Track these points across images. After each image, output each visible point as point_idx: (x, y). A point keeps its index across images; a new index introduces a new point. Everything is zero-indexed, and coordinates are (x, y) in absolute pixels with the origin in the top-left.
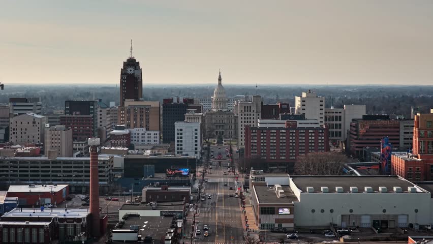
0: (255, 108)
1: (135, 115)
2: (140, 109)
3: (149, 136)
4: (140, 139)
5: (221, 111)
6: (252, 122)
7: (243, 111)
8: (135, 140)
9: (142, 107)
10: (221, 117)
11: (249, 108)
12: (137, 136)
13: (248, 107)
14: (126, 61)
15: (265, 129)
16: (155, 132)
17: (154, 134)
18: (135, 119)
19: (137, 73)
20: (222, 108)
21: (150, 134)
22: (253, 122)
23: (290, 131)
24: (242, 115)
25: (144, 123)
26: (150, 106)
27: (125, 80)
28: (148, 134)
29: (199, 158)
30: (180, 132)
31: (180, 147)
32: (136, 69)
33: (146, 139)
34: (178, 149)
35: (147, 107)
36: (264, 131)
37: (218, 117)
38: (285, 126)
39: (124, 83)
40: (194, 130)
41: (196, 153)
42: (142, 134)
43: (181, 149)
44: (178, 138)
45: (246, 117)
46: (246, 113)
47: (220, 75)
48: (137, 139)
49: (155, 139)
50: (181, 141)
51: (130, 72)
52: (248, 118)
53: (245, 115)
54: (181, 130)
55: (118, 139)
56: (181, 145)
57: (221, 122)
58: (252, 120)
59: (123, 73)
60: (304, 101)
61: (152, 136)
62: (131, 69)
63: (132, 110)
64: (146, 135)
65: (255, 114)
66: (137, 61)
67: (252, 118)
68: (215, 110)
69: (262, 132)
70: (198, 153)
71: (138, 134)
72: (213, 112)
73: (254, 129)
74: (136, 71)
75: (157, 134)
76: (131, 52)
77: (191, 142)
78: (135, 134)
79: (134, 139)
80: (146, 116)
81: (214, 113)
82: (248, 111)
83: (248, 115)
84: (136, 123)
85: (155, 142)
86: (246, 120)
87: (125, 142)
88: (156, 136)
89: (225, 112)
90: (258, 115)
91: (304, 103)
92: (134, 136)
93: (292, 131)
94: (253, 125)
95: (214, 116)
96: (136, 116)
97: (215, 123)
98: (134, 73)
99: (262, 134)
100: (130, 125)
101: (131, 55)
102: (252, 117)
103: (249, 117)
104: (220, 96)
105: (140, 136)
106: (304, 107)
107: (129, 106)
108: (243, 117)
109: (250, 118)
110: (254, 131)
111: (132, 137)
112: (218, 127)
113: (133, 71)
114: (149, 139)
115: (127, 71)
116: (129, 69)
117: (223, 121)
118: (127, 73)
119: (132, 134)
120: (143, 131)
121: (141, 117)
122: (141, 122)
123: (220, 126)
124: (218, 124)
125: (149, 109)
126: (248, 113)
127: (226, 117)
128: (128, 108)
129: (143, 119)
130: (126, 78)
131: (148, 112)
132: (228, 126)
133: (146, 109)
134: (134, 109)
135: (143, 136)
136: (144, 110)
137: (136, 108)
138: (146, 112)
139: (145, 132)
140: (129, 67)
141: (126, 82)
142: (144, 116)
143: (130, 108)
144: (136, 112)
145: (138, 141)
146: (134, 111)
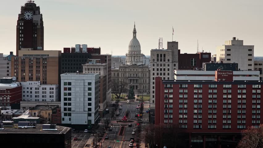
0: (171, 56)
1: (31, 67)
2: (37, 58)
3: (44, 91)
4: (34, 94)
5: (136, 64)
6: (166, 74)
7: (156, 61)
8: (28, 96)
9: (38, 57)
10: (135, 70)
11: (163, 56)
12: (29, 90)
13: (161, 55)
14: (24, 5)
15: (185, 82)
16: (52, 86)
17: (50, 89)
18: (31, 71)
19: (36, 18)
20: (137, 62)
21: (45, 89)
22: (168, 74)
23: (224, 86)
24: (154, 65)
25: (41, 75)
26: (48, 55)
27: (22, 26)
28: (43, 89)
29: (93, 122)
30: (68, 86)
31: (67, 107)
32: (34, 14)
33: (41, 94)
34: (65, 109)
35: (44, 57)
36: (184, 86)
37: (132, 70)
38: (215, 79)
39: (21, 30)
40: (87, 84)
41: (90, 115)
42: (36, 89)
43: (70, 109)
44: (65, 94)
45: (159, 67)
46: (159, 63)
47: (135, 28)
48: (29, 94)
49: (52, 95)
50: (70, 99)
51: (27, 17)
52: (161, 70)
53: (158, 65)
54: (70, 84)
55: (3, 95)
56: (70, 104)
57: (135, 76)
58: (167, 72)
59: (21, 19)
60: (229, 50)
61: (48, 91)
62: (28, 14)
63: (27, 61)
64: (41, 90)
65: (170, 65)
66: (37, 6)
67: (166, 70)
68: (129, 64)
69: (181, 88)
70: (93, 115)
71: (31, 89)
72: (127, 65)
73: (169, 83)
74: (34, 16)
75: (53, 89)
77: (82, 100)
78: (28, 88)
79: (26, 94)
80: (43, 67)
81: (128, 67)
82: (161, 61)
83: (161, 66)
84: (32, 75)
85: (52, 98)
86: (159, 72)
87: (8, 98)
88: (52, 91)
89: (140, 65)
90: (175, 65)
91: (229, 52)
92: (26, 90)
93: (227, 86)
94: (168, 78)
95: (127, 70)
97: (129, 77)
98: (32, 19)
99: (181, 91)
100: (24, 78)
102: (167, 68)
103: (163, 67)
104: (134, 50)
105: (34, 90)
106: (229, 57)
107: (24, 55)
108: (156, 67)
109: (164, 70)
110: (168, 86)
111: (24, 92)
112: (132, 81)
113: (32, 16)
114: (44, 94)
115: (25, 16)
116: (26, 14)
117: (137, 75)
118: (24, 19)
119: (24, 88)
120: (37, 85)
121: (37, 68)
122: (37, 74)
123: (134, 80)
124: (132, 77)
125: (46, 59)
126: (161, 63)
127: (140, 70)
128: (22, 58)
129: (39, 71)
130: (23, 25)
131: (46, 62)
132: (143, 80)
133: (44, 59)
134: (30, 59)
135: (37, 91)
136: (41, 60)
137: (32, 58)
138: (44, 62)
139: (39, 86)
140: (27, 12)
141: (23, 28)
142: (41, 68)
143: (24, 58)
144: (32, 62)
145: (31, 96)
146: (29, 62)
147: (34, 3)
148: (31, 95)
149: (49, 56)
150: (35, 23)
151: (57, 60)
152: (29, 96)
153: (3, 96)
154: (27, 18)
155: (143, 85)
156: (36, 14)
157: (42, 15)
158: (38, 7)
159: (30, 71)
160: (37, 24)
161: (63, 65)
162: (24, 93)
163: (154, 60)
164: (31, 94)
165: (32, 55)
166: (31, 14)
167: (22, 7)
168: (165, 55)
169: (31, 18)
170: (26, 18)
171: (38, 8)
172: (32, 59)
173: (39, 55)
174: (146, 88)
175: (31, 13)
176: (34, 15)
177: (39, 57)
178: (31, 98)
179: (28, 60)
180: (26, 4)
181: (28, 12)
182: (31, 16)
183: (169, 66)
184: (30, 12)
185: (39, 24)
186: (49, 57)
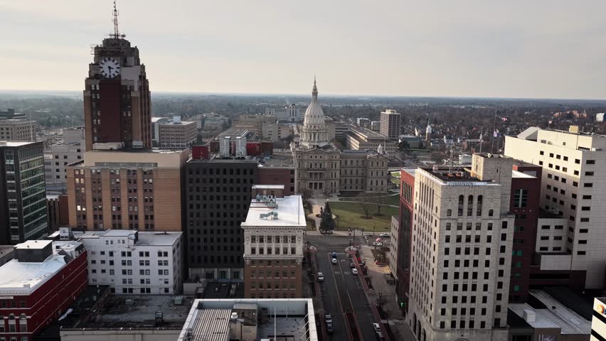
0: (499, 202)
1: (116, 190)
2: (129, 172)
3: (144, 258)
4: (118, 267)
5: (317, 146)
6: (483, 251)
7: (455, 214)
8: (103, 271)
9: (132, 169)
10: (318, 157)
11: (475, 201)
12: (107, 258)
13: (471, 198)
16: (163, 249)
17: (160, 254)
18: (116, 201)
19: (129, 75)
20: (319, 142)
21: (147, 254)
22: (488, 252)
24: (448, 227)
25: (140, 209)
26: (156, 165)
27: (96, 92)
28: (141, 254)
32: (125, 64)
33: (136, 267)
35: (146, 169)
39: (96, 100)
42: (123, 254)
45: (464, 233)
46: (465, 220)
47: (315, 86)
48: (107, 267)
49: (163, 268)
51: (107, 71)
52: (468, 239)
53: (460, 227)
57: (318, 166)
58: (483, 245)
59: (95, 75)
60: (590, 162)
61: (154, 258)
62: (110, 63)
63: (105, 177)
64: (135, 258)
65: (495, 226)
66: (132, 46)
67: (483, 239)
68: (306, 145)
71: (111, 254)
74: (124, 69)
75: (166, 254)
76: (115, 21)
78: (103, 253)
79: (99, 267)
80: (145, 191)
81: (307, 151)
82: (470, 214)
83: (469, 228)
85: (163, 277)
86: (463, 245)
88: (163, 258)
91: (590, 168)
92: (99, 258)
96: (119, 190)
97: (308, 169)
98: (119, 76)
101: (116, 29)
102: (484, 233)
103: (473, 233)
105: (118, 258)
107: (97, 164)
108: (453, 233)
109: (478, 239)
111: (94, 262)
112: (313, 176)
113: (118, 70)
114: (144, 268)
115: (101, 70)
116: (106, 63)
117: (321, 165)
118: (101, 75)
119: (93, 253)
120: (126, 245)
121: (130, 194)
122: (131, 207)
123: (316, 174)
124: (314, 170)
125: (151, 172)
126: (470, 220)
127: (326, 158)
128: (94, 171)
129: (136, 200)
130: (98, 89)
131: (151, 181)
132: (330, 174)
133: (145, 173)
134: (112, 173)
135: (127, 258)
136: (139, 176)
137: (118, 171)
138: (146, 180)
139: (132, 248)
140: (107, 59)
141: (98, 97)
142: (140, 192)
143: (99, 171)
144: (118, 180)
145: (112, 272)
146: (111, 178)
147: (125, 38)
148: (111, 270)
149: (159, 165)
150: (126, 86)
151: (178, 175)
152: (108, 272)
153: (7, 318)
154: (106, 74)
155: (331, 181)
156: (128, 64)
157: (143, 67)
158: (133, 48)
159: (113, 200)
160: (132, 88)
161: (191, 190)
162: (94, 264)
163: (450, 212)
164: (112, 267)
165: (116, 164)
166: (116, 64)
167: (97, 48)
168: (480, 198)
169: (116, 74)
170: (104, 74)
171: (135, 51)
172: (118, 173)
173: (134, 164)
174: (335, 186)
175: (116, 62)
176: (125, 66)
177: (135, 169)
178: (112, 277)
179: (108, 174)
180: (106, 42)
181: (109, 60)
182: (115, 69)
183: (490, 228)
184: (113, 61)
185: (136, 88)
186: (157, 169)
